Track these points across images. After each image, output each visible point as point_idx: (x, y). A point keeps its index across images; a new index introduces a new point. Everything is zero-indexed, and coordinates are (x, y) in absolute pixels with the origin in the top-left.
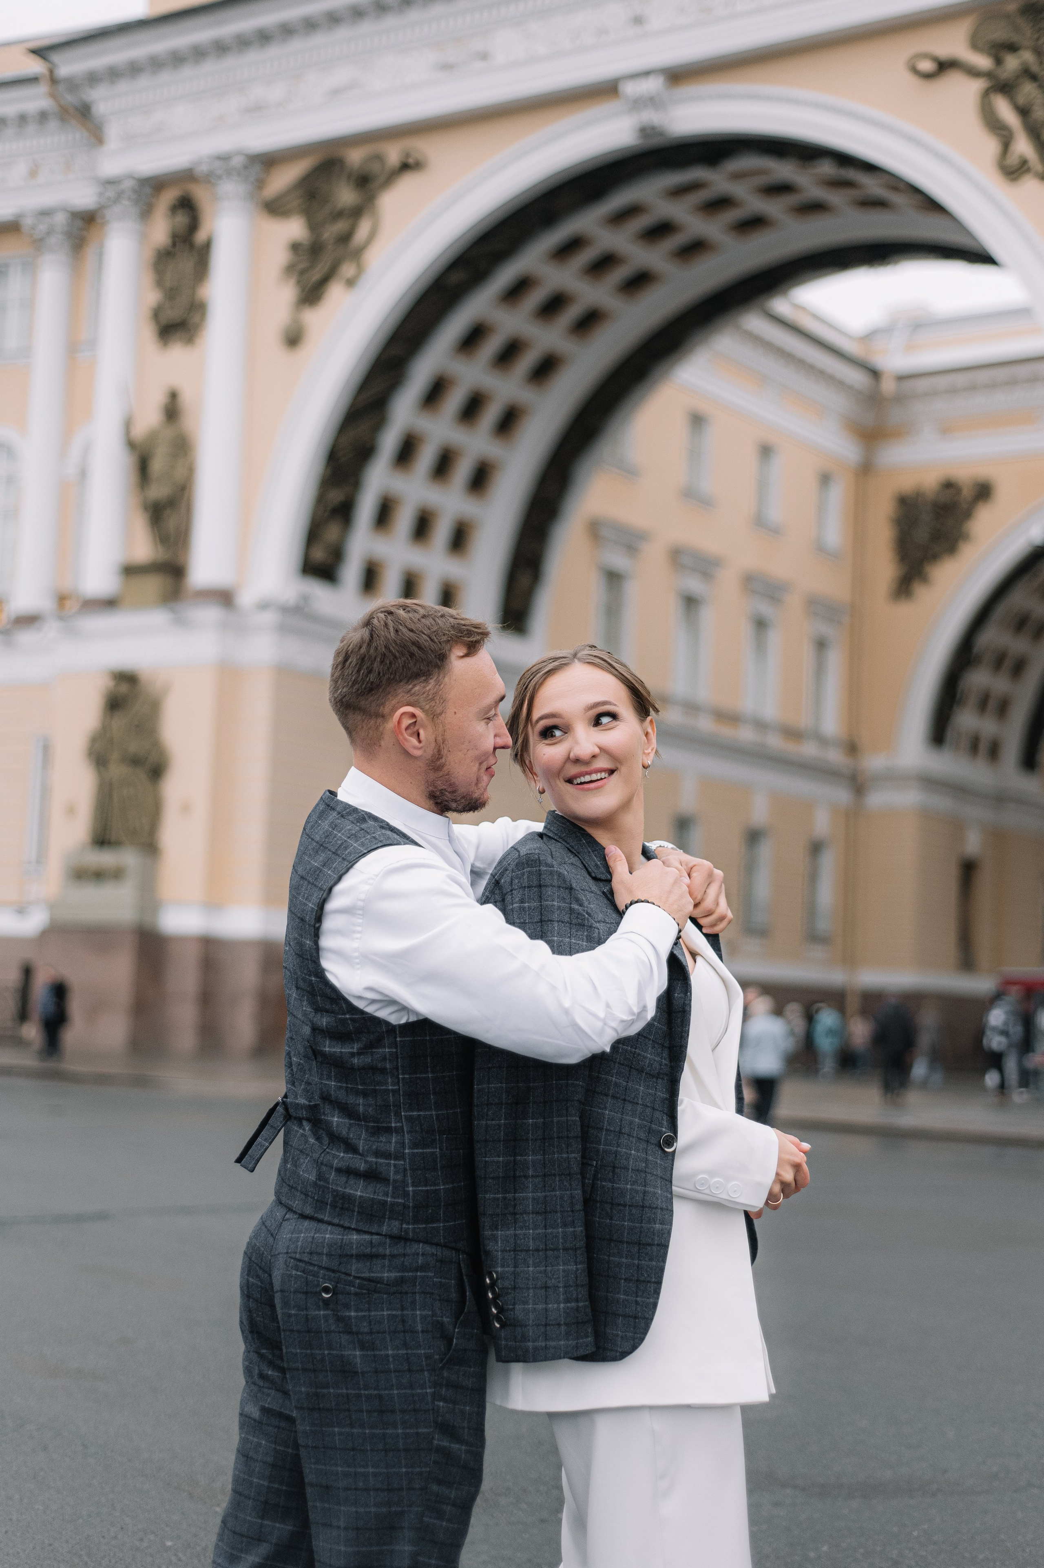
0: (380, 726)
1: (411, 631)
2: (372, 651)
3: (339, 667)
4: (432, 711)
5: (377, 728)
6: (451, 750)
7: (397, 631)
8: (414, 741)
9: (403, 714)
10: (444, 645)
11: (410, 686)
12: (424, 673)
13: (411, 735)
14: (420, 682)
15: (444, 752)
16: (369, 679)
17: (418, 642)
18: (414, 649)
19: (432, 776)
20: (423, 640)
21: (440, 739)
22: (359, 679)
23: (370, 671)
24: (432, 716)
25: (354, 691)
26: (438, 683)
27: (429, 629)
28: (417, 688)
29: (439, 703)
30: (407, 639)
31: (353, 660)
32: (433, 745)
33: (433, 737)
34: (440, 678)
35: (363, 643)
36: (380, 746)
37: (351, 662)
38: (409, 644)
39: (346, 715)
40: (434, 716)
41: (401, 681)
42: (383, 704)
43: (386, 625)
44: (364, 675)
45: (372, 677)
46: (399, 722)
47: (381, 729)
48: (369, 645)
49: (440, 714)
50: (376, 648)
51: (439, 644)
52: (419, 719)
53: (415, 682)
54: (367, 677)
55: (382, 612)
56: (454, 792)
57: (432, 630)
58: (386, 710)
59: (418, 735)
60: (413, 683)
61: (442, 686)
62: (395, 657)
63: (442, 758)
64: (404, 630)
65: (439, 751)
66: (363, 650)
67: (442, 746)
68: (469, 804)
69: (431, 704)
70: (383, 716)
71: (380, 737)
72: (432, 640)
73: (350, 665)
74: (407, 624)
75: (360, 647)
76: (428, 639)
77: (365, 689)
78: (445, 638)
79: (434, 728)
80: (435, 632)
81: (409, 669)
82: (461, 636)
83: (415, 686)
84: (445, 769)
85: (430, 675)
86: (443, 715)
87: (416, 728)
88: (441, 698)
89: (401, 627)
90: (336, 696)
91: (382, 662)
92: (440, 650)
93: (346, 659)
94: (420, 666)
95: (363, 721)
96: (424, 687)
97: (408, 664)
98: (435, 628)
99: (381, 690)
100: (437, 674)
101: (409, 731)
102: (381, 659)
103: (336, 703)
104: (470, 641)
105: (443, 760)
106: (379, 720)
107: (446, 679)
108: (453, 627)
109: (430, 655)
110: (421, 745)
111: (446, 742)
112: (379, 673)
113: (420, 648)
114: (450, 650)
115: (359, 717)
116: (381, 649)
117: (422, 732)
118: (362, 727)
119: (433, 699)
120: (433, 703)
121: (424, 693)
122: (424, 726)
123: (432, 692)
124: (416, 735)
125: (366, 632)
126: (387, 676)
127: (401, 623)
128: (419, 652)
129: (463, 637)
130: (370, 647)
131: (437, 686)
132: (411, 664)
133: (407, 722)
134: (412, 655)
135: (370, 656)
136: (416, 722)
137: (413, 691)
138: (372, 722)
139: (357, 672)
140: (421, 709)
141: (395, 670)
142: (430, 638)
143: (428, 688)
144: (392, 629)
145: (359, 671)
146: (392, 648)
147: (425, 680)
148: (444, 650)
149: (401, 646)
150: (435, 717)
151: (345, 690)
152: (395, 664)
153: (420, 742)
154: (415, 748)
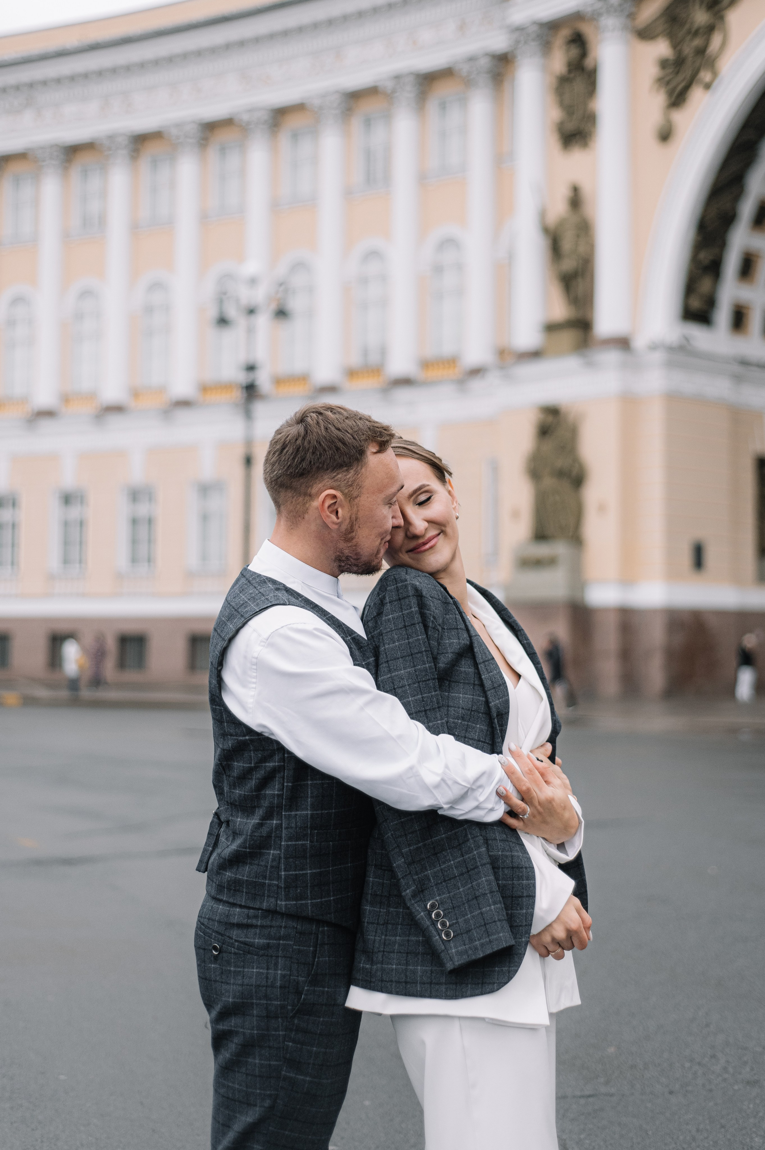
0: (307, 502)
1: (339, 429)
2: (306, 444)
3: (277, 453)
4: (349, 494)
5: (304, 504)
6: (361, 526)
7: (327, 429)
8: (334, 517)
9: (327, 495)
10: (363, 442)
11: (335, 474)
12: (346, 464)
13: (331, 512)
14: (343, 471)
15: (356, 527)
16: (302, 466)
17: (343, 439)
18: (340, 445)
19: (342, 545)
20: (348, 438)
21: (354, 516)
22: (294, 465)
23: (303, 460)
24: (349, 498)
25: (288, 473)
26: (357, 473)
27: (352, 429)
28: (340, 476)
29: (356, 489)
30: (335, 436)
31: (290, 449)
32: (348, 521)
33: (349, 515)
34: (359, 468)
35: (299, 436)
36: (304, 518)
37: (288, 451)
38: (336, 441)
39: (279, 492)
40: (351, 498)
41: (328, 469)
42: (312, 486)
43: (318, 423)
44: (299, 461)
45: (304, 465)
46: (323, 502)
47: (307, 506)
48: (304, 438)
49: (356, 497)
50: (310, 442)
51: (360, 442)
52: (338, 500)
53: (338, 471)
54: (301, 464)
55: (313, 412)
56: (357, 559)
57: (354, 430)
58: (314, 490)
59: (337, 512)
60: (337, 472)
61: (360, 475)
62: (324, 450)
63: (353, 532)
64: (333, 429)
65: (352, 526)
66: (299, 442)
67: (354, 523)
68: (368, 569)
69: (349, 489)
70: (310, 496)
71: (306, 511)
72: (354, 438)
73: (287, 453)
74: (335, 423)
75: (297, 440)
76: (351, 437)
77: (297, 472)
78: (364, 437)
79: (350, 507)
80: (356, 431)
81: (335, 460)
82: (375, 437)
83: (338, 474)
84: (354, 541)
85: (350, 466)
86: (358, 499)
87: (336, 507)
88: (358, 485)
89: (330, 426)
90: (272, 476)
91: (313, 453)
92: (360, 446)
93: (283, 448)
94: (344, 459)
95: (293, 498)
96: (346, 476)
97: (334, 456)
98: (356, 429)
99: (310, 475)
100: (356, 466)
101: (331, 509)
102: (313, 450)
103: (272, 482)
104: (381, 441)
105: (354, 534)
106: (307, 498)
107: (363, 470)
108: (369, 428)
109: (352, 450)
110: (339, 521)
111: (358, 520)
112: (310, 462)
113: (344, 443)
114: (367, 447)
115: (290, 495)
116: (313, 442)
117: (340, 510)
118: (292, 502)
119: (351, 485)
120: (351, 489)
121: (345, 480)
122: (342, 507)
123: (351, 479)
124: (335, 513)
125: (300, 428)
126: (317, 465)
127: (330, 423)
128: (343, 447)
129: (377, 437)
130: (305, 440)
131: (356, 475)
132: (337, 457)
133: (329, 502)
134: (338, 449)
135: (304, 448)
136: (336, 502)
137: (336, 478)
138: (301, 499)
139: (293, 459)
140: (342, 492)
141: (324, 461)
142: (353, 436)
143: (348, 477)
144: (322, 428)
145: (294, 459)
146: (322, 443)
147: (347, 470)
148: (363, 447)
149: (330, 442)
150: (351, 500)
151: (280, 472)
152: (324, 456)
153: (338, 518)
154: (334, 523)
